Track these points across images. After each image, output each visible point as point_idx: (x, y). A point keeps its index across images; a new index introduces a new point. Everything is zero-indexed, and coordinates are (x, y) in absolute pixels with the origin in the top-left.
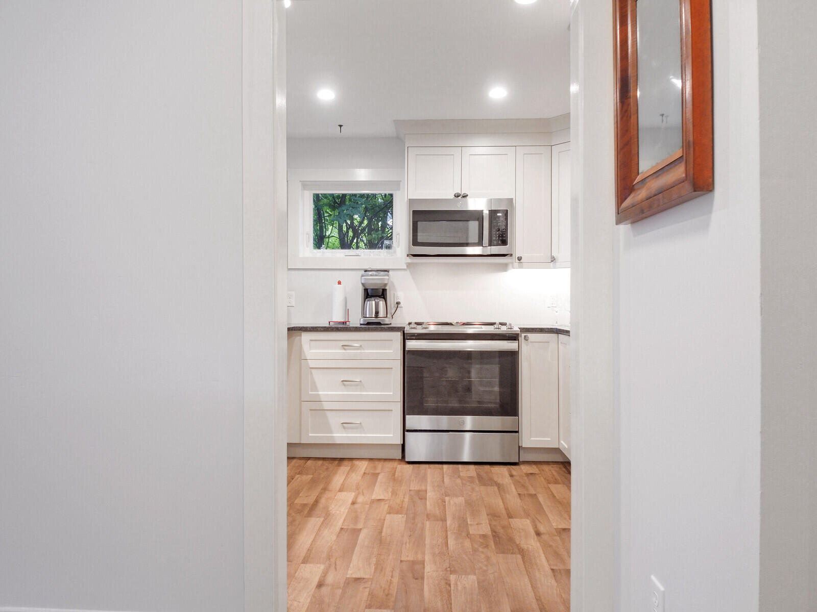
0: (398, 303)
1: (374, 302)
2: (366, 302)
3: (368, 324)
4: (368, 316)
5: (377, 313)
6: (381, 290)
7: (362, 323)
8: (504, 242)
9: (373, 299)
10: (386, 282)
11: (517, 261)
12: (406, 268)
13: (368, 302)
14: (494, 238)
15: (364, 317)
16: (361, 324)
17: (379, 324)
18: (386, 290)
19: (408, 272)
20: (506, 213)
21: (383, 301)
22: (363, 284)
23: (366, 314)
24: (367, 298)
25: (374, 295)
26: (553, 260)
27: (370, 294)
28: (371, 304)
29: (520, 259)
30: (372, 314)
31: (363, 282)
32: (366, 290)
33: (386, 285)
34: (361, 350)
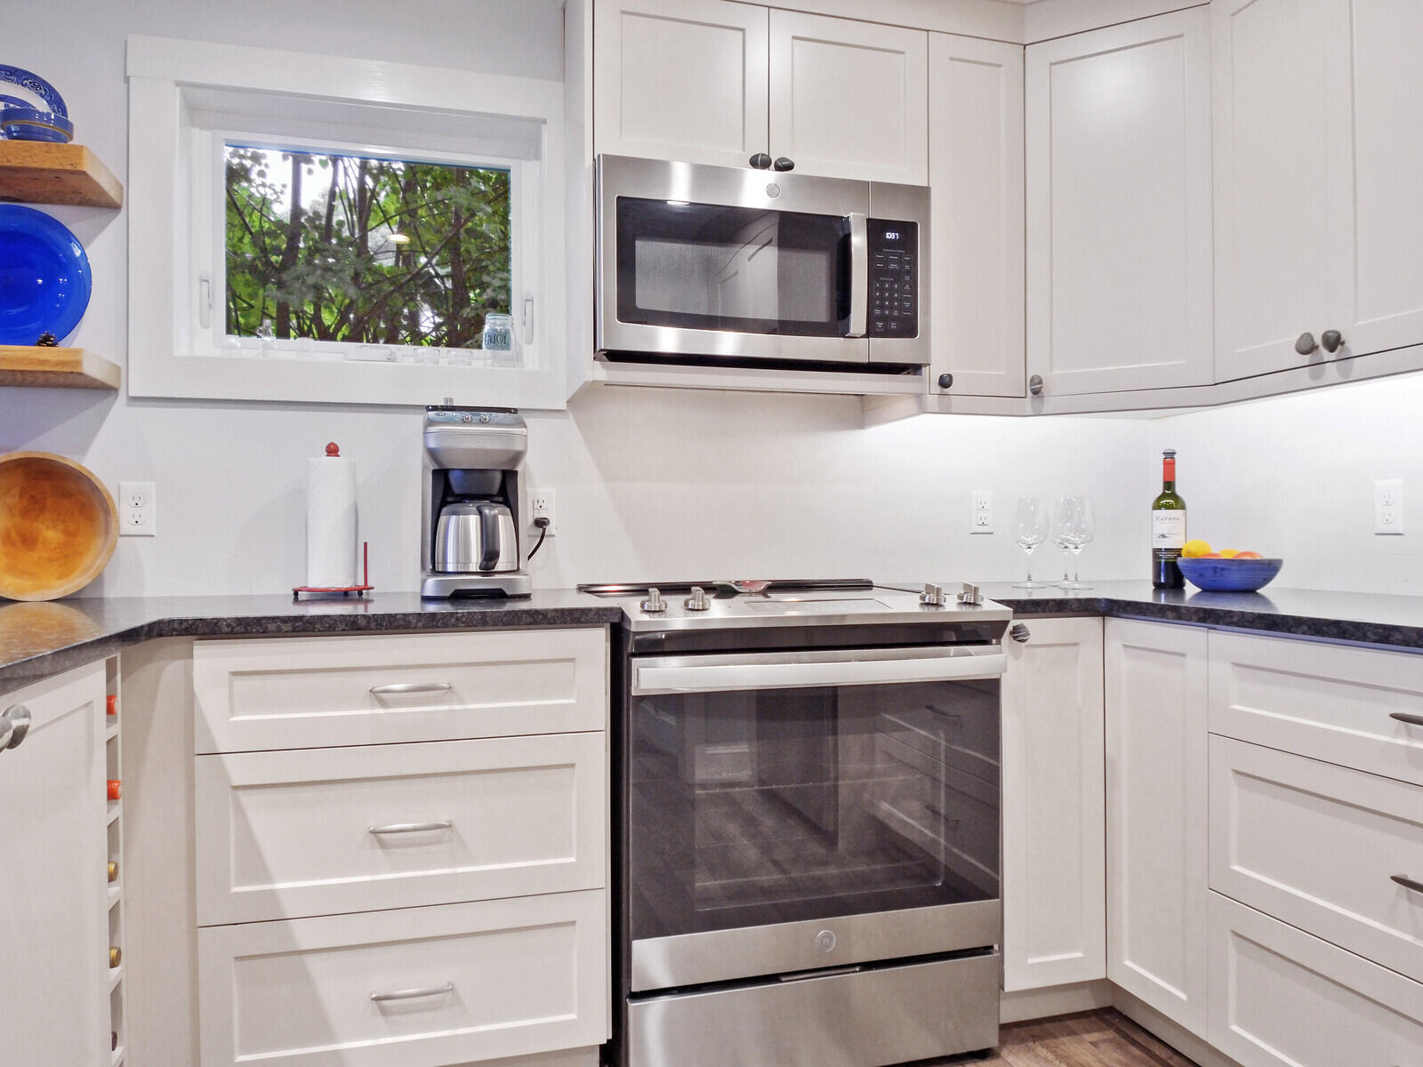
0: (541, 523)
1: (474, 520)
2: (443, 519)
3: (459, 596)
4: (450, 568)
5: (490, 556)
6: (498, 477)
7: (429, 592)
8: (907, 328)
9: (472, 507)
10: (519, 447)
11: (936, 389)
12: (562, 405)
13: (453, 518)
14: (877, 312)
15: (435, 572)
16: (426, 599)
17: (498, 595)
18: (516, 472)
19: (569, 424)
20: (908, 231)
21: (504, 514)
22: (433, 454)
23: (445, 562)
24: (444, 503)
25: (474, 491)
26: (1036, 389)
27: (456, 489)
28: (464, 527)
29: (945, 382)
30: (467, 561)
31: (432, 445)
32: (442, 476)
33: (517, 457)
34: (449, 702)
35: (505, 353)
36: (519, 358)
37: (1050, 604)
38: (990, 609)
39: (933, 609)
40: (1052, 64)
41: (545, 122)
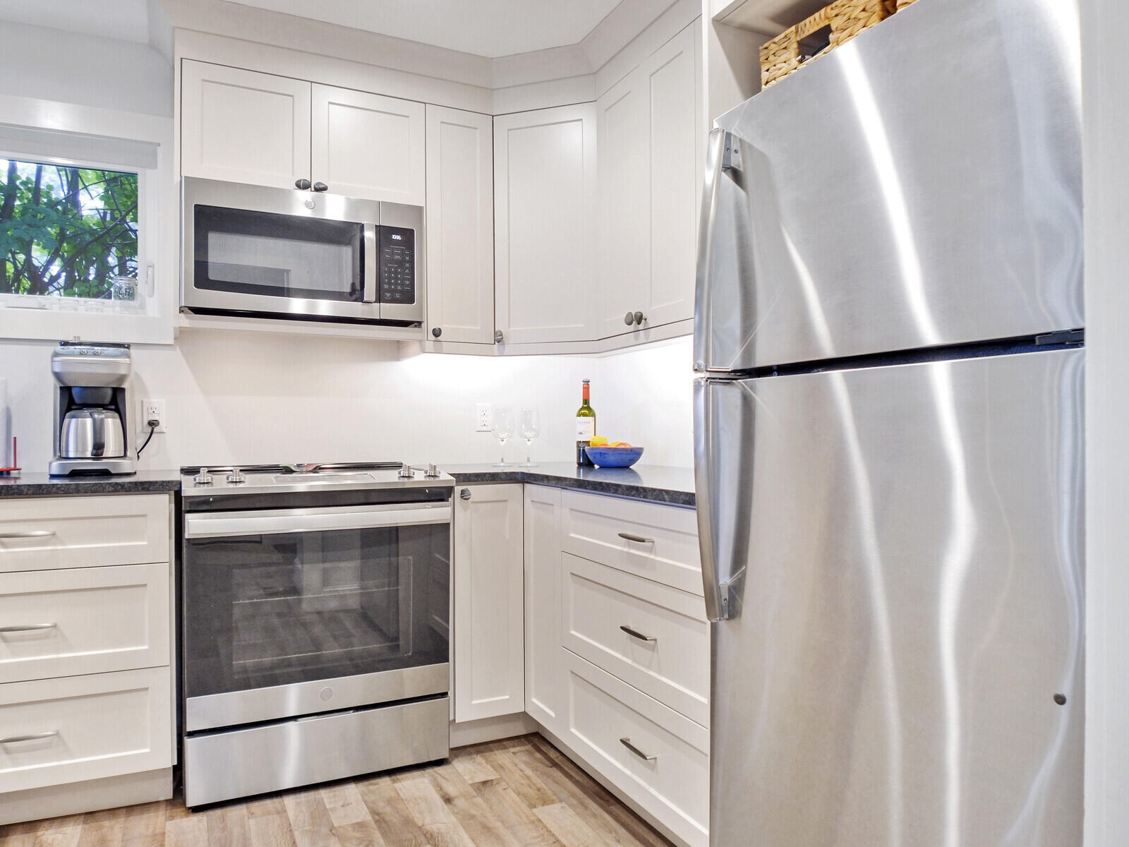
0: (153, 424)
1: (89, 421)
2: (66, 421)
3: (74, 474)
4: (71, 455)
5: (99, 447)
6: (110, 392)
7: (55, 472)
8: (408, 297)
9: (86, 412)
10: (123, 371)
11: (431, 337)
12: (171, 341)
13: (74, 420)
14: (386, 286)
15: (61, 458)
16: (53, 476)
17: (105, 473)
18: (123, 390)
19: (177, 354)
20: (408, 235)
21: (113, 417)
22: (58, 376)
23: (67, 451)
24: (69, 409)
25: (90, 401)
26: (499, 339)
27: (77, 400)
28: (82, 426)
29: (437, 333)
30: (85, 450)
31: (57, 370)
32: (66, 391)
33: (122, 378)
34: (55, 544)
35: (131, 303)
36: (142, 307)
37: (487, 476)
38: (445, 477)
39: (406, 480)
40: (509, 130)
41: (159, 145)
